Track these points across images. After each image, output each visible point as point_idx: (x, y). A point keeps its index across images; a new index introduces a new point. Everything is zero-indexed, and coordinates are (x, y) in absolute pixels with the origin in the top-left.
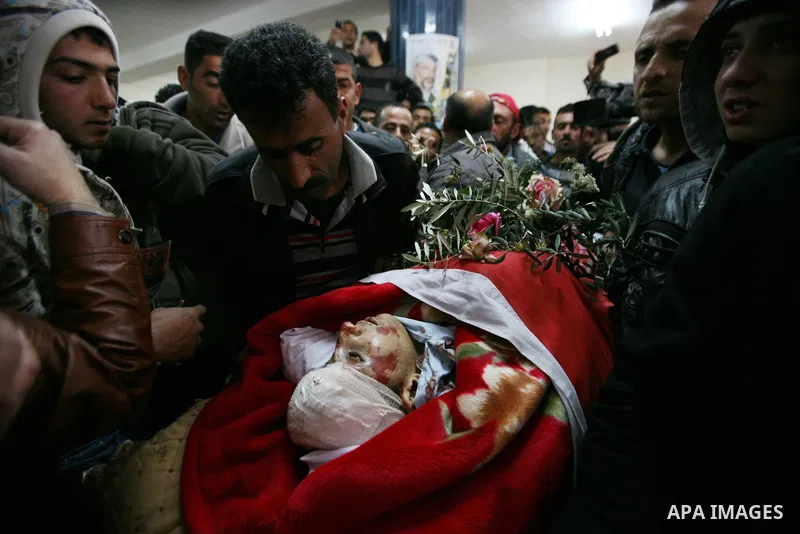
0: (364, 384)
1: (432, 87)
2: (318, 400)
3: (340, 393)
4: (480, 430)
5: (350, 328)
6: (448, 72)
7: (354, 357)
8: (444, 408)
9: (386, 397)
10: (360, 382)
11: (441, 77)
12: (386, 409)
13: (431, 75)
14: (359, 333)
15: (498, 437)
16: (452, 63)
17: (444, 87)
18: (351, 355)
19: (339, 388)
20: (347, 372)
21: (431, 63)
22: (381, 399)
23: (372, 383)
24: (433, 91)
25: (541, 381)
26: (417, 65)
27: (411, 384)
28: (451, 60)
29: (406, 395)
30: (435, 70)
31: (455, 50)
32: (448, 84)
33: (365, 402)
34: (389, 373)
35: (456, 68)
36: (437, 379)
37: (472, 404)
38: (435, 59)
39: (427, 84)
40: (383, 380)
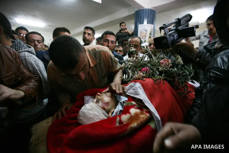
0: (98, 109)
1: (145, 38)
2: (84, 110)
3: (90, 110)
4: (125, 125)
5: (99, 94)
6: (150, 34)
7: (97, 102)
8: (118, 119)
9: (103, 114)
10: (97, 108)
11: (148, 35)
12: (103, 117)
13: (145, 35)
14: (101, 96)
15: (129, 128)
16: (151, 32)
17: (149, 38)
18: (97, 101)
19: (90, 108)
20: (94, 105)
21: (145, 32)
22: (102, 114)
23: (100, 109)
24: (145, 39)
25: (148, 115)
26: (141, 32)
27: (112, 112)
28: (151, 31)
29: (110, 114)
30: (146, 33)
31: (152, 28)
32: (150, 37)
33: (97, 113)
34: (106, 107)
35: (152, 33)
36: (119, 111)
37: (125, 118)
38: (146, 31)
39: (144, 37)
40: (103, 108)
